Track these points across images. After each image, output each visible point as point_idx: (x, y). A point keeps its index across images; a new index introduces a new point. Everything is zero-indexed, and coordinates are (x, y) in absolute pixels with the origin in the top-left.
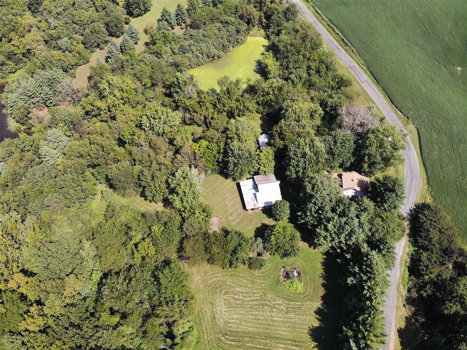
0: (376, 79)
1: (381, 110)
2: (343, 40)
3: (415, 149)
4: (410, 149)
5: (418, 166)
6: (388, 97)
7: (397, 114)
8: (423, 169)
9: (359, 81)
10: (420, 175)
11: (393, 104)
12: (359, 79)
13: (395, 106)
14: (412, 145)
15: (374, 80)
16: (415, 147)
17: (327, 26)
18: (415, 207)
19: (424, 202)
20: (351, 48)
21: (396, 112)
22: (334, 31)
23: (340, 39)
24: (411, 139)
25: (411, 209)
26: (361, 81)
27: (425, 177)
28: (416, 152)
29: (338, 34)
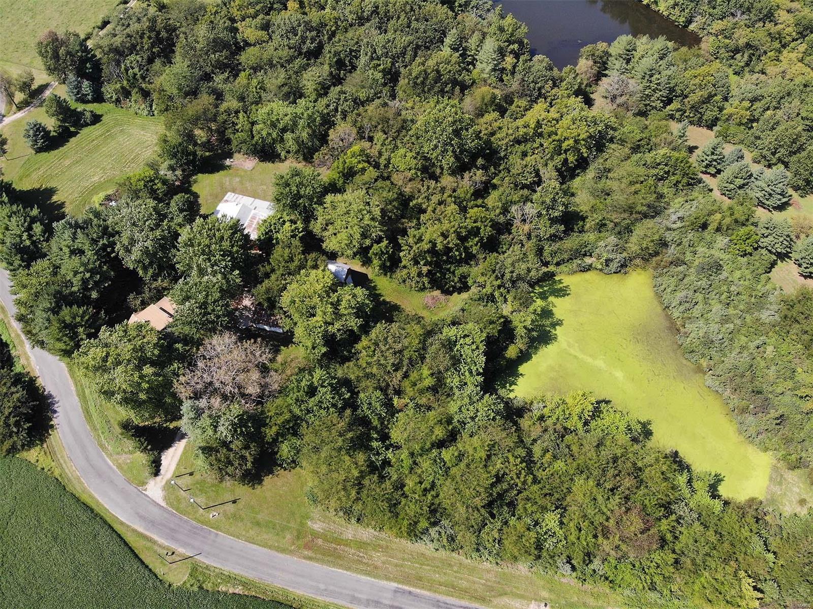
1: (274, 553)
3: (128, 526)
4: (137, 514)
5: (96, 495)
8: (84, 498)
9: (407, 588)
10: (81, 483)
12: (416, 596)
14: (141, 530)
16: (134, 531)
18: (52, 423)
19: (45, 446)
21: (244, 584)
24: (155, 542)
25: (55, 416)
26: (404, 592)
27: (69, 488)
28: (122, 523)
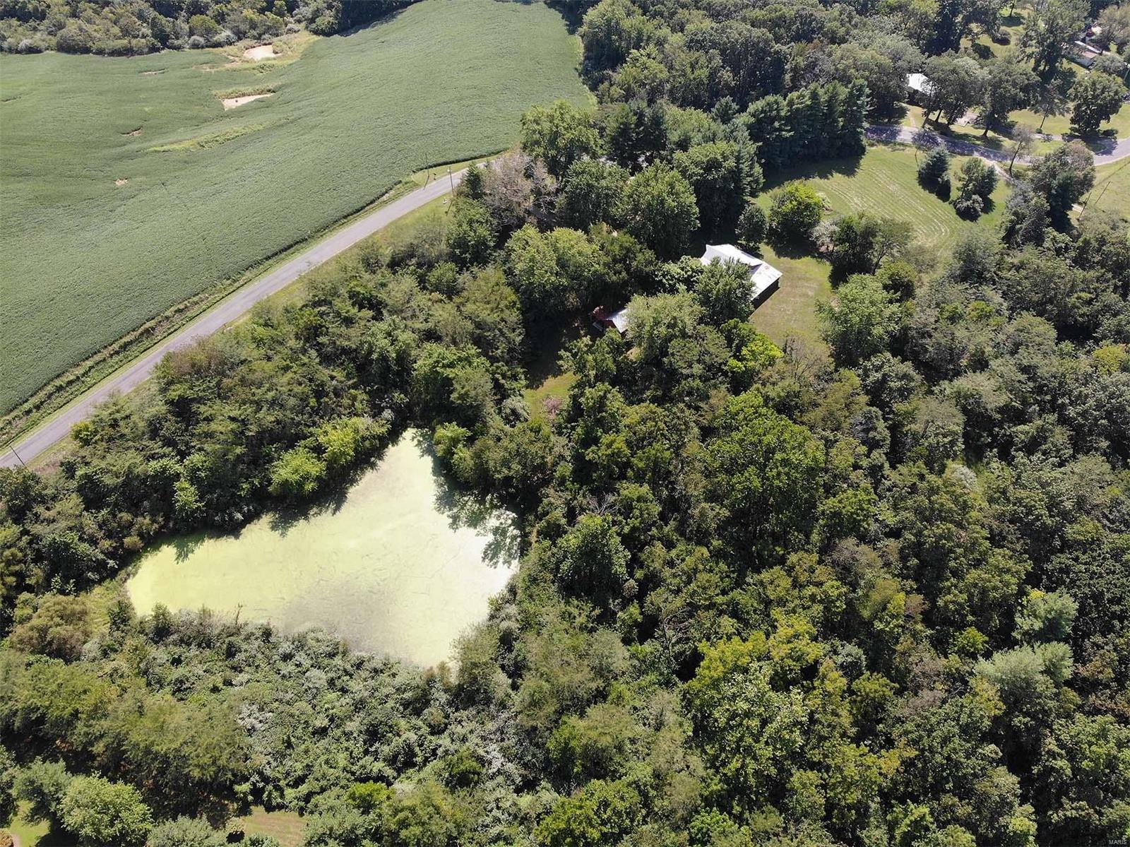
0: (290, 247)
2: (125, 347)
6: (345, 217)
7: (391, 200)
11: (363, 208)
13: (368, 205)
15: (292, 250)
17: (35, 414)
20: (167, 318)
21: (385, 202)
22: (70, 383)
23: (116, 358)
29: (91, 368)
